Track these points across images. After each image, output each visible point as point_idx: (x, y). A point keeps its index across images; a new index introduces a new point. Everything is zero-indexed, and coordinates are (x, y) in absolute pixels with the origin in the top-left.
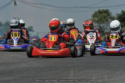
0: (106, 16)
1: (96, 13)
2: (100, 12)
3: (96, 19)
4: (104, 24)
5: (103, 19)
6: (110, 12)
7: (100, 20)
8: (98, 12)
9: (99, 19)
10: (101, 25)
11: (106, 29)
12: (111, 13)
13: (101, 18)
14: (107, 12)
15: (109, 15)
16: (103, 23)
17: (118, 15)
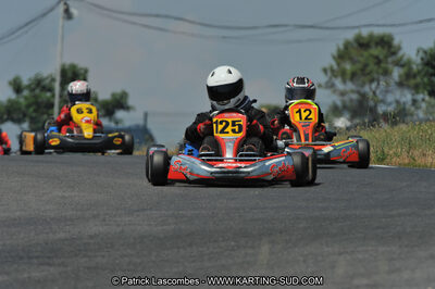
0: (381, 57)
1: (347, 45)
2: (363, 44)
3: (348, 67)
4: (374, 85)
5: (372, 67)
6: (396, 42)
7: (363, 70)
8: (355, 45)
9: (359, 66)
10: (367, 89)
11: (383, 101)
12: (399, 48)
13: (366, 65)
14: (385, 42)
15: (394, 53)
16: (372, 81)
17: (425, 52)
